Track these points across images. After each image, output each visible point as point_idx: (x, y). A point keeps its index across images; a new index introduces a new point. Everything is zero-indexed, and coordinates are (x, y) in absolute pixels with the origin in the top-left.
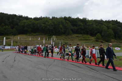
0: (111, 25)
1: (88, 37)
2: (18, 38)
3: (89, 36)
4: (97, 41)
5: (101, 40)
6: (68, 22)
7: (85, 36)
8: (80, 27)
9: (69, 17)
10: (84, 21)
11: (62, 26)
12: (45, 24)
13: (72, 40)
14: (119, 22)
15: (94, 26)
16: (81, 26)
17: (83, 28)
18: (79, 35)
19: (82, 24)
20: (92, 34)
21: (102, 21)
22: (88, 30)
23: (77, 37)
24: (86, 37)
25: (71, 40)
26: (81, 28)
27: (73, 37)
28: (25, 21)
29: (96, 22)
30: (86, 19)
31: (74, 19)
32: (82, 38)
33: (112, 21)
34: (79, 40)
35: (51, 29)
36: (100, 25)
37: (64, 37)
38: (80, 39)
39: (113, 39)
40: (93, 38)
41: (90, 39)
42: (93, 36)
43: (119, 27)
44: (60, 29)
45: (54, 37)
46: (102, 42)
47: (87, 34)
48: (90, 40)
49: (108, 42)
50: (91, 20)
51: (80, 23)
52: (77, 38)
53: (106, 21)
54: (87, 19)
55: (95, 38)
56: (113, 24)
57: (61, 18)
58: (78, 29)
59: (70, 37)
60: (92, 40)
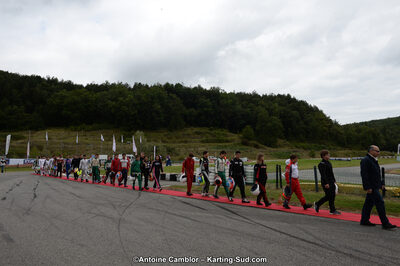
0: (276, 104)
1: (223, 135)
2: (45, 136)
3: (225, 132)
4: (244, 144)
5: (255, 142)
6: (174, 96)
7: (217, 132)
8: (205, 109)
9: (178, 85)
10: (214, 94)
11: (160, 107)
12: (115, 100)
13: (186, 142)
14: (294, 99)
15: (239, 107)
16: (208, 107)
17: (213, 113)
18: (204, 130)
19: (210, 103)
20: (234, 128)
21: (255, 96)
22: (223, 118)
23: (196, 133)
24: (218, 134)
26: (206, 112)
27: (188, 135)
28: (64, 92)
29: (242, 97)
30: (218, 89)
31: (189, 89)
32: (210, 138)
33: (279, 95)
34: (203, 142)
35: (133, 113)
36: (252, 104)
37: (166, 133)
38: (204, 138)
39: (281, 138)
40: (236, 137)
41: (229, 138)
42: (236, 133)
43: (294, 112)
44: (154, 114)
45: (140, 135)
46: (256, 147)
47: (221, 126)
48: (227, 141)
49: (269, 146)
50: (231, 93)
51: (203, 100)
52: (196, 135)
53: (265, 96)
54: (220, 91)
55: (241, 136)
56: (280, 105)
57: (157, 87)
58: (200, 115)
59: (181, 133)
60: (233, 141)
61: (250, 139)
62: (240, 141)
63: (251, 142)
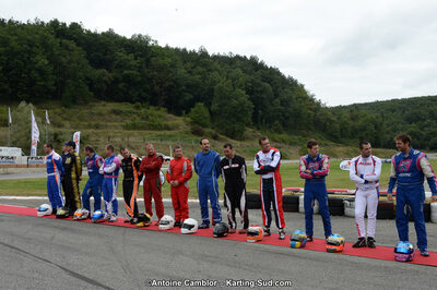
1: (160, 117)
3: (163, 111)
4: (197, 133)
5: (213, 131)
6: (72, 44)
7: (149, 112)
8: (126, 72)
9: (75, 26)
10: (140, 47)
11: (46, 62)
13: (97, 127)
14: (262, 64)
15: (182, 71)
16: (129, 68)
17: (139, 79)
18: (124, 107)
19: (133, 63)
20: (176, 107)
21: (204, 54)
22: (157, 88)
23: (115, 112)
24: (152, 115)
25: (89, 126)
26: (127, 76)
27: (100, 114)
31: (95, 35)
32: (138, 120)
34: (127, 127)
37: (58, 110)
38: (129, 122)
39: (248, 125)
40: (180, 122)
41: (170, 123)
42: (179, 114)
43: (265, 85)
44: (35, 74)
46: (216, 139)
47: (154, 101)
48: (168, 128)
49: (232, 138)
51: (121, 55)
52: (113, 116)
54: (151, 43)
55: (188, 119)
56: (245, 72)
58: (116, 81)
59: (85, 111)
60: (176, 127)
61: (205, 126)
62: (189, 129)
63: (207, 130)
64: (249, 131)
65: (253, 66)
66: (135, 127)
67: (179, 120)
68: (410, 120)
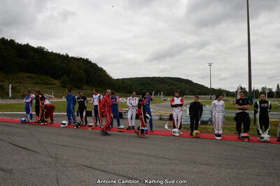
0: (81, 63)
1: (48, 80)
3: (49, 78)
4: (64, 87)
6: (10, 48)
7: (43, 77)
8: (33, 61)
13: (20, 83)
15: (58, 62)
16: (35, 59)
17: (40, 64)
18: (32, 75)
19: (37, 57)
20: (55, 76)
21: (67, 56)
22: (47, 68)
24: (45, 79)
25: (17, 83)
27: (22, 78)
31: (20, 45)
32: (39, 81)
34: (33, 83)
36: (66, 62)
37: (3, 75)
38: (34, 81)
41: (52, 82)
42: (56, 79)
48: (51, 84)
49: (78, 89)
51: (32, 54)
52: (28, 79)
53: (72, 58)
54: (45, 50)
55: (60, 81)
58: (29, 64)
59: (15, 76)
60: (55, 84)
61: (67, 84)
62: (60, 85)
63: (68, 86)
64: (84, 87)
65: (87, 62)
66: (37, 83)
67: (56, 82)
68: (141, 85)
